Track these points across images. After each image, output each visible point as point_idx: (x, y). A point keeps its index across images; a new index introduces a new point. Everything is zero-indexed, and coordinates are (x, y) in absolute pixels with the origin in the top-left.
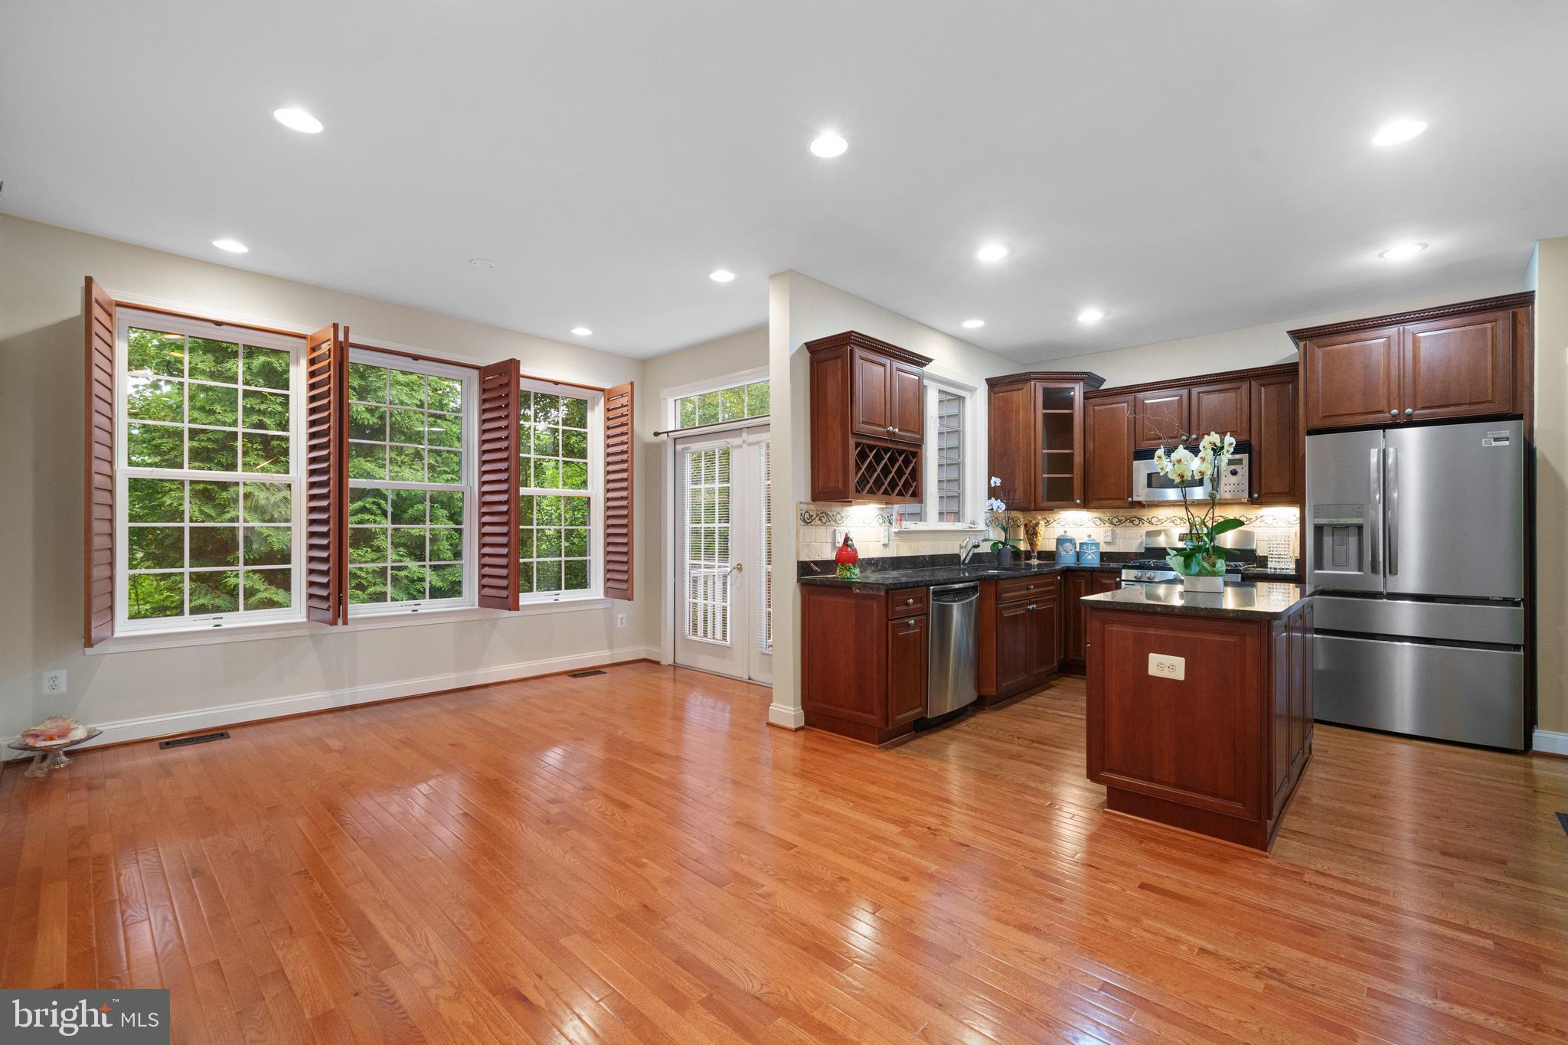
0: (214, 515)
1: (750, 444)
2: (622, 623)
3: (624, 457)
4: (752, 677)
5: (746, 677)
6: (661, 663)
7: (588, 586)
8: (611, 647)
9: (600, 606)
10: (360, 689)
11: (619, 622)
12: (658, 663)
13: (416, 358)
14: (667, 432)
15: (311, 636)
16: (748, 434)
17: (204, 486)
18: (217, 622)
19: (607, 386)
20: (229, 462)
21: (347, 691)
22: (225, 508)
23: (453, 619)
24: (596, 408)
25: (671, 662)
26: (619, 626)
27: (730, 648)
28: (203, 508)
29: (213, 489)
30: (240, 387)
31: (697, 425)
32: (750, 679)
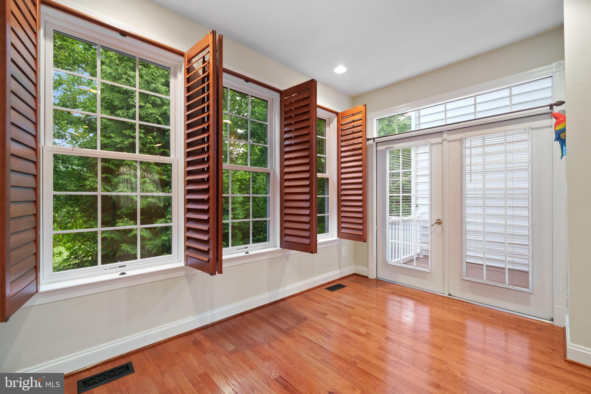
0: (111, 190)
1: (449, 141)
2: (344, 253)
3: (360, 151)
4: (452, 294)
5: (446, 295)
6: (369, 277)
7: (326, 231)
8: (340, 268)
9: (336, 244)
10: (216, 311)
11: (343, 252)
12: (367, 277)
13: (247, 80)
14: (374, 139)
15: (186, 276)
16: (448, 135)
17: (106, 175)
18: (122, 270)
19: (339, 111)
20: (118, 163)
21: (208, 314)
22: (116, 187)
23: (267, 257)
24: (331, 125)
25: (375, 277)
26: (343, 255)
27: (429, 273)
28: (105, 187)
29: (110, 177)
30: (137, 90)
31: (397, 133)
32: (450, 295)
